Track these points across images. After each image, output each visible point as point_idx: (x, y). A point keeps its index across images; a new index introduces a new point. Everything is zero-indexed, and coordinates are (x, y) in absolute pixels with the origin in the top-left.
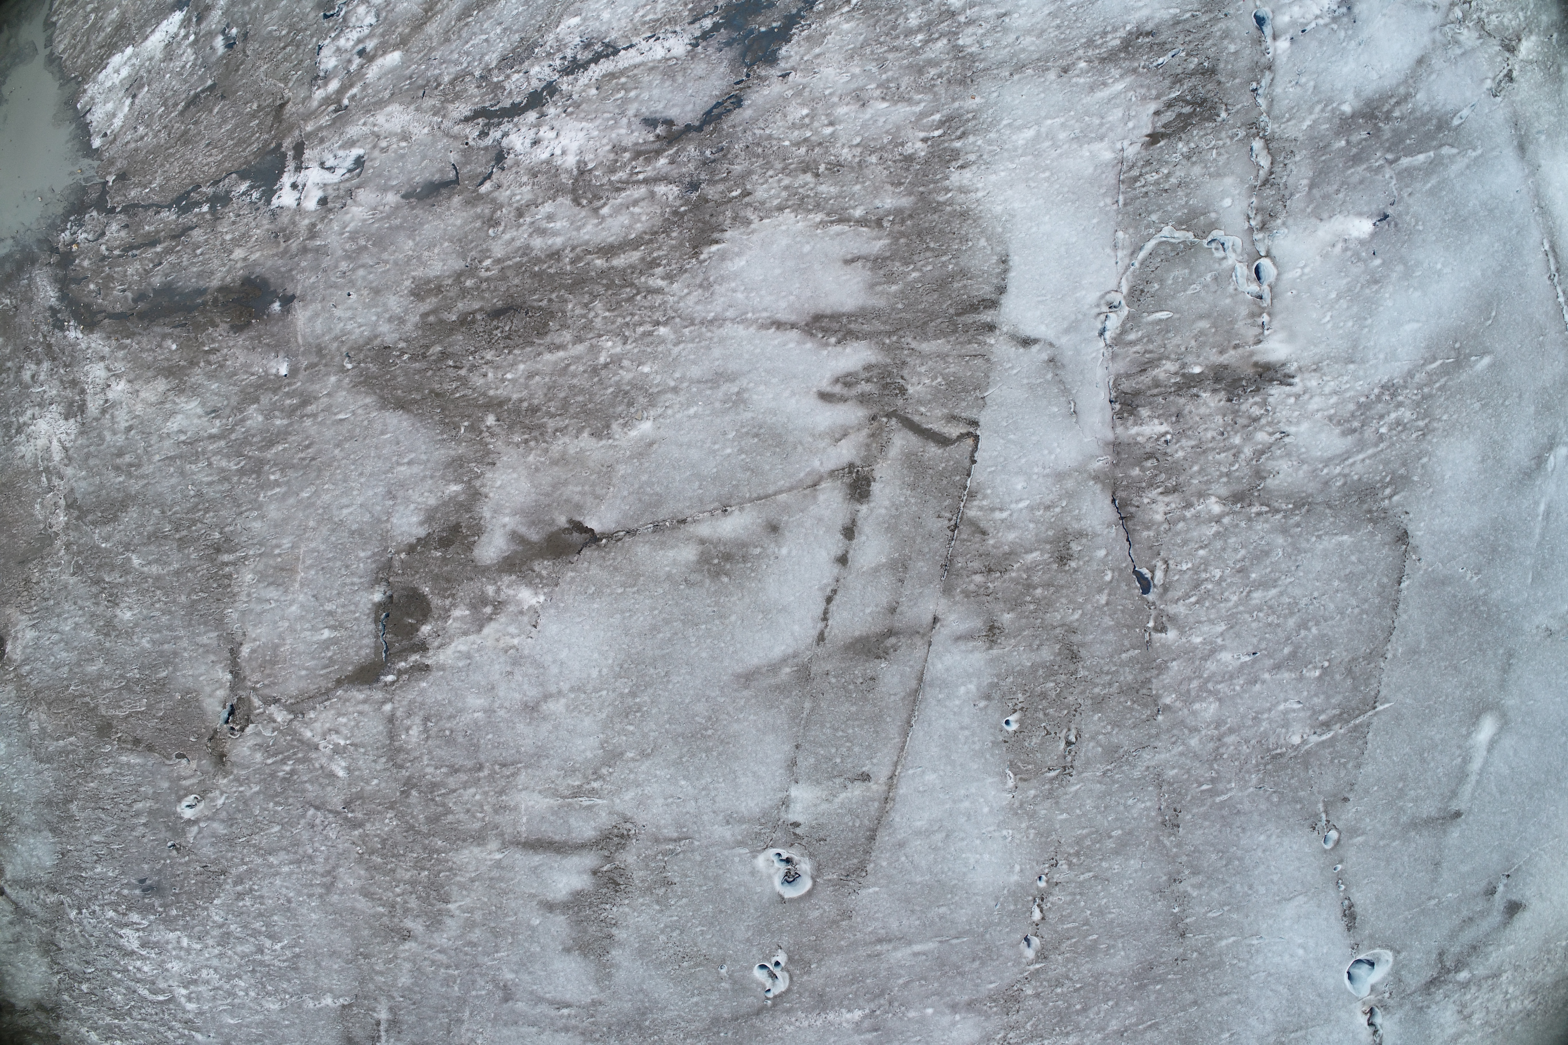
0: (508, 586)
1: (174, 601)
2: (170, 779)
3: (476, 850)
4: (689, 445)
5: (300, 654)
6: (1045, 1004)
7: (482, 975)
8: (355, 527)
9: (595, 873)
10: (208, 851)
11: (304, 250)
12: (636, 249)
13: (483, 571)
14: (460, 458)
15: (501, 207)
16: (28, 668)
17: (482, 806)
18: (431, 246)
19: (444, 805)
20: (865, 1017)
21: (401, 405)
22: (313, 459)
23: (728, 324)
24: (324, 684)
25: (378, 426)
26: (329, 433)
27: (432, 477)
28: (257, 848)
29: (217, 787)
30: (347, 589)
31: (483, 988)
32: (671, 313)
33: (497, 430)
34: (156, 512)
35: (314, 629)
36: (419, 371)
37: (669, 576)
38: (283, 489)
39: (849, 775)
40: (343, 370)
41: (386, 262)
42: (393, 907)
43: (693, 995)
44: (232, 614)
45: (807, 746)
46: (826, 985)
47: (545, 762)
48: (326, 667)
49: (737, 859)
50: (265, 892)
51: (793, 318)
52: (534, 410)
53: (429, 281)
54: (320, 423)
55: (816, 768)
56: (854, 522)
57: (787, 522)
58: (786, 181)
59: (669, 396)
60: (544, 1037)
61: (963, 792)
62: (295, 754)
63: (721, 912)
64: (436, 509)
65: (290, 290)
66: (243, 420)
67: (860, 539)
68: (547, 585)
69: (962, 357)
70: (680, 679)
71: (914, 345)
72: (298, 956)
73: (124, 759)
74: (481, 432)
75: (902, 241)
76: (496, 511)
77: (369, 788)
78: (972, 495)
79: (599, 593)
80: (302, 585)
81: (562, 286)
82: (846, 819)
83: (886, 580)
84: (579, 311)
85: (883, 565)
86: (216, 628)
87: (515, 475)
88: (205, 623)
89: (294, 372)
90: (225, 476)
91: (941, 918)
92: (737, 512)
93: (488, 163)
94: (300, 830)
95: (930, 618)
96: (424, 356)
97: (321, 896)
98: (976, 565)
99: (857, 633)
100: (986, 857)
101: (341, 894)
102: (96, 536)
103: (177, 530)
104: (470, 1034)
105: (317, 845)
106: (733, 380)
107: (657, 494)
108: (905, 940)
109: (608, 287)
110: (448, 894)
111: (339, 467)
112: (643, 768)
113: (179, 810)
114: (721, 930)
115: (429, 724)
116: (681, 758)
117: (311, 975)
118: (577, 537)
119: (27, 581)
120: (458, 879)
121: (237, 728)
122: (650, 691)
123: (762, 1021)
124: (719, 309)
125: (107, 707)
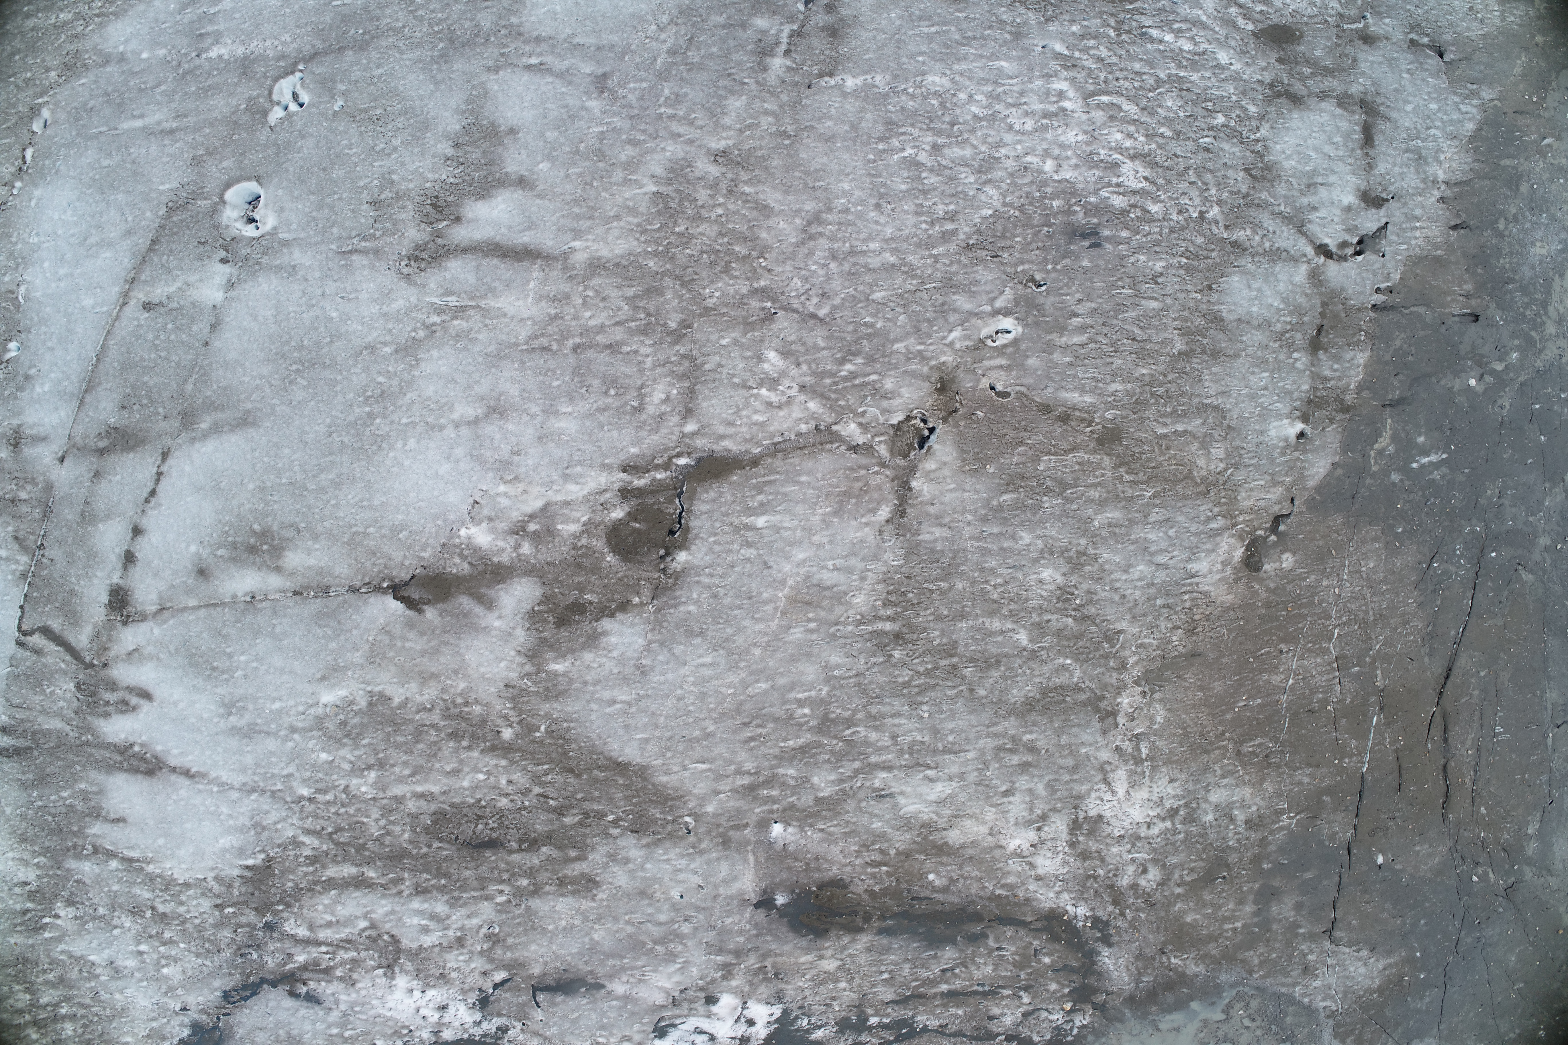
0: (503, 550)
1: (973, 583)
2: (1022, 367)
3: (604, 252)
4: (282, 671)
5: (804, 501)
6: (43, 61)
7: (630, 106)
8: (697, 641)
9: (458, 219)
10: (986, 275)
11: (738, 953)
12: (330, 879)
13: (532, 571)
14: (547, 699)
15: (482, 953)
16: (1213, 526)
17: (584, 303)
18: (569, 929)
19: (636, 308)
20: (207, 50)
21: (620, 767)
22: (745, 724)
23: (237, 784)
24: (777, 462)
25: (652, 748)
26: (721, 750)
27: (586, 683)
28: (911, 272)
29: (956, 352)
30: (719, 571)
31: (631, 91)
32: (296, 808)
33: (499, 721)
34: (982, 692)
35: (777, 529)
36: (593, 799)
37: (316, 538)
38: (792, 695)
39: (162, 310)
40: (697, 817)
41: (628, 922)
42: (730, 192)
43: (380, 77)
44: (892, 558)
45: (197, 345)
46: (236, 85)
47: (492, 349)
48: (770, 483)
49: (294, 226)
50: (912, 220)
51: (173, 777)
52: (455, 735)
53: (574, 893)
54: (732, 763)
55: (193, 320)
56: (125, 568)
57: (189, 577)
58: (182, 909)
59: (300, 725)
60: (569, 31)
61: (62, 284)
62: (836, 383)
63: (324, 170)
64: (584, 647)
65: (761, 914)
66: (841, 781)
67: (120, 550)
68: (455, 546)
69: (29, 708)
70: (317, 428)
71: (68, 729)
72: (881, 139)
73: (1088, 400)
74: (520, 722)
75: (75, 829)
76: (508, 635)
77: (736, 335)
78: (24, 576)
79: (395, 530)
80: (783, 582)
81: (415, 858)
82: (175, 263)
83: (100, 506)
84: (397, 829)
85: (101, 520)
86: (918, 544)
87: (482, 670)
88: (933, 551)
89: (764, 824)
90: (875, 721)
91: (109, 155)
92: (240, 594)
93: (498, 1000)
94: (841, 290)
95: (66, 463)
96: (586, 815)
97: (829, 210)
99: (131, 456)
100: (56, 217)
101: (798, 211)
102: (1078, 673)
103: (954, 667)
104: (663, 36)
105: (822, 272)
106: (233, 728)
107: (320, 626)
108: (148, 132)
109: (363, 846)
110: (655, 203)
111: (710, 711)
112: (375, 334)
113: (1020, 329)
114: (329, 149)
115: (635, 404)
116: (332, 342)
117: (869, 116)
118: (415, 594)
119: (1191, 632)
120: (636, 221)
121: (917, 422)
122: (351, 418)
123: (313, 46)
124: (246, 801)
125: (1100, 466)
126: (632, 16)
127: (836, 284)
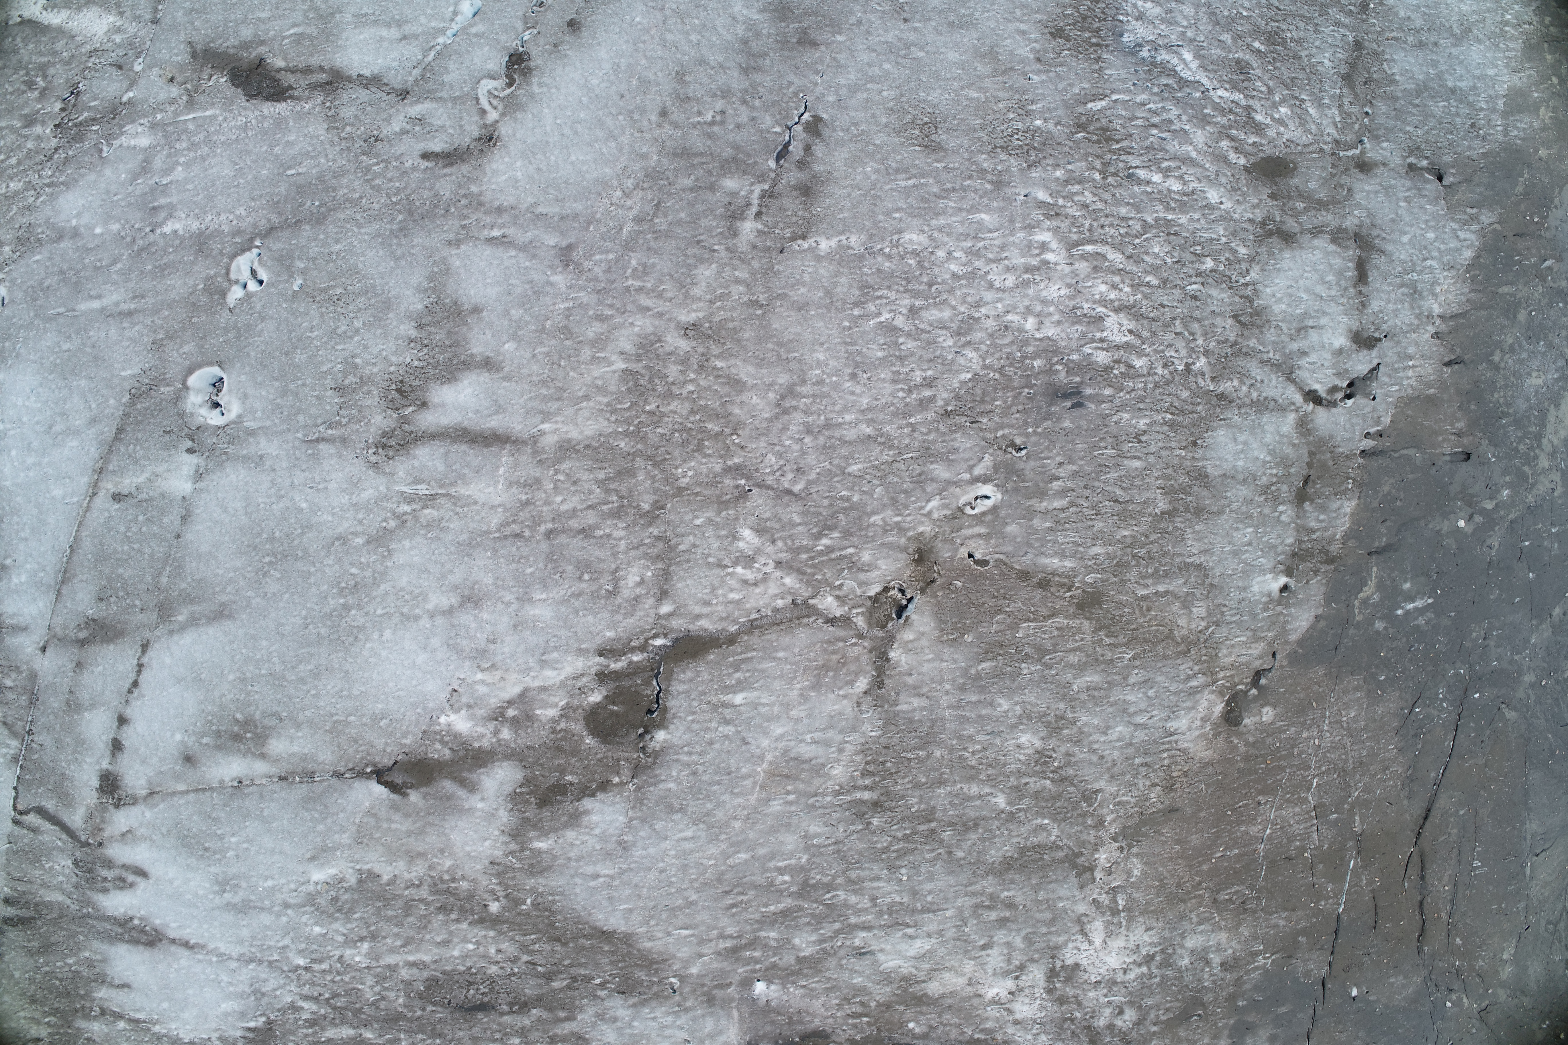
0: (483, 736)
1: (951, 750)
2: (1002, 535)
3: (574, 434)
5: (781, 676)
7: (596, 279)
8: (677, 816)
9: (424, 404)
10: (964, 443)
12: (329, 1040)
13: (513, 755)
14: (532, 874)
16: (1194, 684)
17: (556, 488)
19: (607, 491)
20: (161, 224)
21: (606, 935)
22: (727, 893)
23: (235, 955)
24: (754, 640)
25: (635, 918)
26: (703, 916)
27: (569, 859)
28: (887, 443)
29: (934, 522)
30: (698, 748)
31: (597, 264)
32: (293, 976)
33: (486, 896)
35: (754, 705)
36: (580, 965)
37: (298, 726)
38: (772, 864)
39: (132, 502)
40: (682, 978)
42: (701, 367)
43: (338, 253)
44: (870, 729)
45: (169, 537)
46: (193, 263)
47: (464, 537)
48: (748, 660)
49: (259, 414)
50: (888, 388)
51: (173, 948)
52: (443, 909)
54: (715, 928)
55: (163, 512)
56: (113, 755)
57: (176, 764)
59: (293, 901)
60: (531, 200)
61: (31, 474)
62: (812, 558)
63: (287, 354)
64: (566, 826)
66: (821, 941)
67: (107, 737)
68: (436, 733)
69: (30, 882)
70: (293, 620)
71: (69, 901)
72: (856, 304)
73: (1068, 564)
74: (506, 896)
75: (82, 992)
76: (491, 816)
77: (710, 514)
78: (15, 759)
79: (375, 719)
80: (762, 757)
81: (411, 1020)
82: (141, 453)
83: (84, 695)
84: (392, 995)
85: (86, 709)
86: (896, 714)
87: (467, 848)
88: (911, 721)
89: (747, 983)
90: (855, 886)
91: (69, 338)
92: (227, 779)
94: (816, 464)
95: (48, 653)
96: (574, 979)
97: (804, 382)
98: (11, 696)
99: (111, 647)
100: (20, 403)
101: (771, 385)
102: (1055, 833)
103: (933, 831)
104: (629, 202)
105: (796, 447)
106: (228, 904)
107: (307, 810)
108: (106, 314)
109: (360, 1011)
110: (624, 381)
111: (692, 881)
112: (346, 525)
113: (999, 496)
114: (290, 332)
115: (610, 588)
116: (303, 533)
117: (843, 280)
118: (398, 778)
119: (1169, 789)
120: (606, 400)
121: (895, 593)
122: (326, 610)
123: (269, 220)
124: (244, 970)
125: (1079, 630)
126: (597, 181)
127: (811, 459)
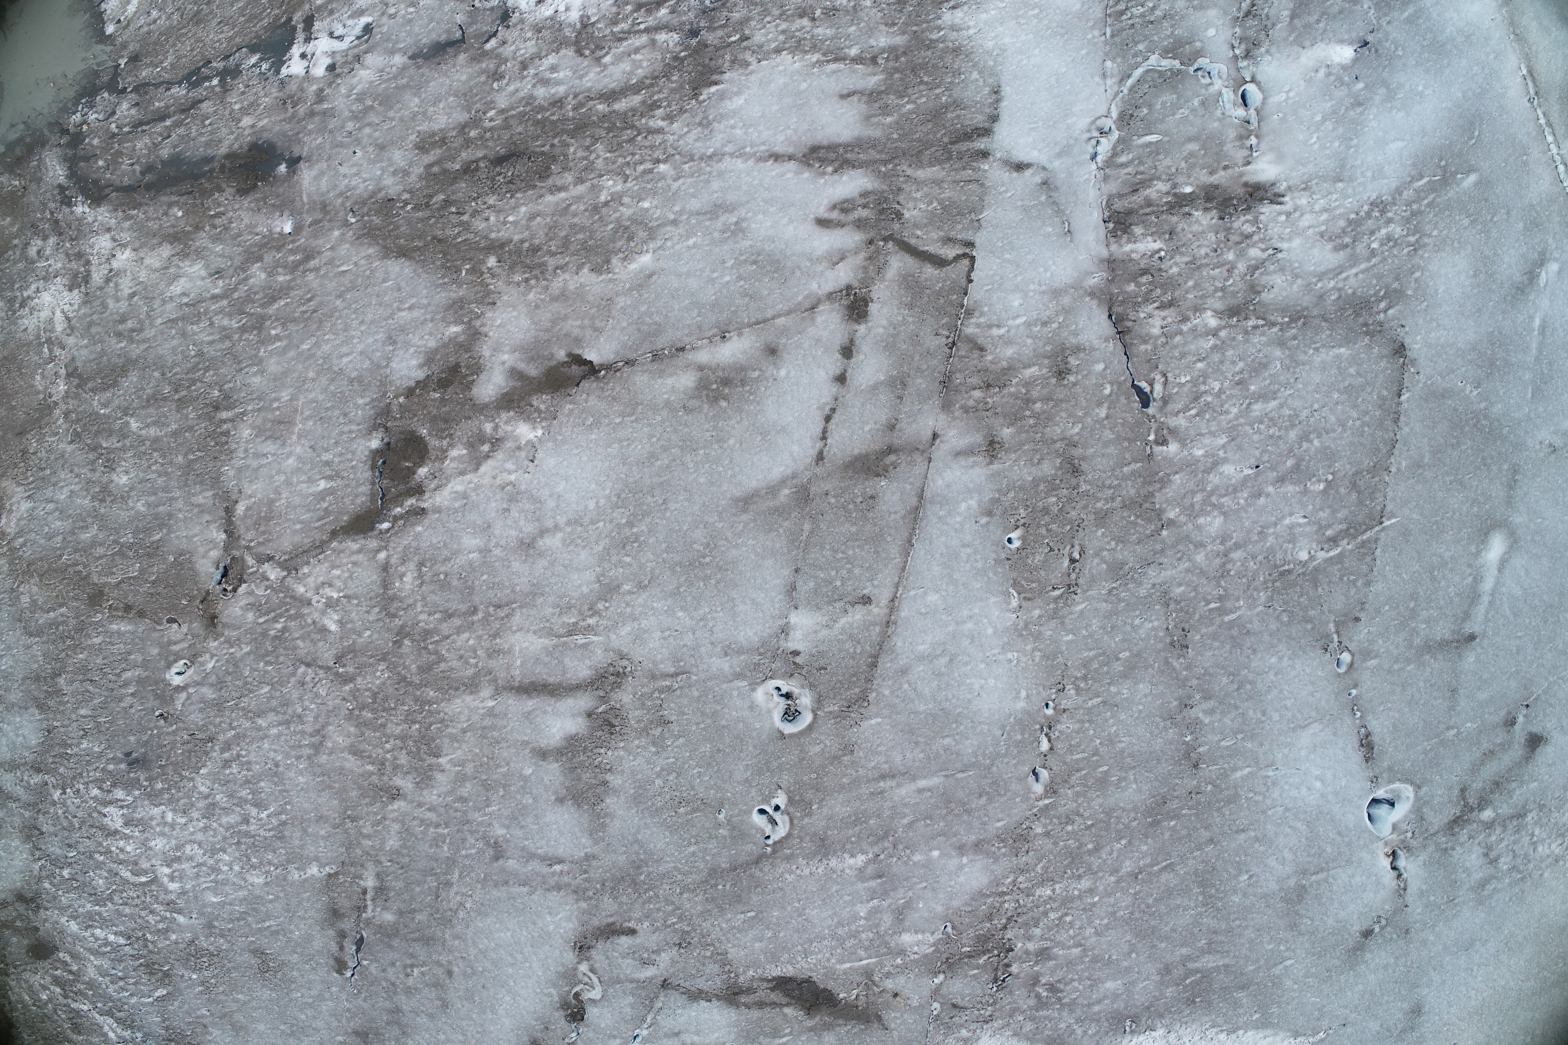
0: (506, 423)
1: (171, 462)
2: (159, 645)
3: (468, 699)
4: (688, 274)
5: (295, 508)
6: (1055, 844)
7: (472, 832)
8: (354, 374)
9: (589, 715)
10: (196, 718)
11: (312, 114)
12: (637, 93)
13: (481, 409)
14: (461, 299)
15: (506, 61)
16: (21, 540)
17: (475, 651)
18: (436, 103)
19: (436, 653)
20: (869, 862)
21: (403, 253)
22: (315, 311)
23: (727, 158)
24: (318, 536)
25: (380, 275)
26: (331, 285)
27: (432, 320)
28: (246, 711)
29: (208, 651)
30: (345, 437)
31: (473, 846)
32: (671, 151)
33: (499, 271)
34: (156, 374)
35: (311, 481)
36: (422, 220)
37: (667, 404)
38: (284, 343)
39: (850, 598)
40: (346, 224)
41: (392, 119)
42: (383, 764)
43: (690, 844)
44: (229, 472)
45: (807, 569)
46: (828, 828)
47: (540, 600)
48: (321, 519)
49: (735, 693)
50: (252, 757)
51: (791, 150)
52: (535, 250)
53: (434, 134)
54: (323, 276)
55: (816, 592)
56: (852, 341)
57: (785, 345)
58: (784, 26)
59: (669, 228)
60: (535, 898)
61: (966, 613)
62: (287, 611)
63: (719, 751)
64: (436, 351)
65: (296, 152)
66: (246, 279)
67: (858, 358)
68: (545, 419)
69: (957, 182)
70: (678, 506)
71: (909, 172)
72: (284, 823)
73: (114, 627)
74: (482, 274)
75: (897, 76)
76: (495, 349)
77: (361, 640)
78: (969, 313)
79: (597, 424)
80: (300, 437)
81: (564, 131)
82: (847, 646)
83: (885, 397)
84: (580, 154)
85: (882, 383)
86: (212, 487)
87: (515, 314)
88: (201, 483)
89: (298, 229)
90: (226, 334)
91: (946, 749)
92: (735, 338)
93: (493, 22)
94: (291, 690)
95: (929, 434)
96: (427, 205)
97: (309, 757)
98: (974, 380)
99: (856, 452)
100: (992, 682)
101: (331, 754)
102: (95, 403)
103: (176, 391)
104: (458, 898)
105: (306, 703)
106: (732, 211)
107: (656, 324)
108: (909, 775)
109: (609, 130)
110: (438, 748)
111: (340, 317)
112: (640, 600)
113: (168, 677)
114: (719, 771)
115: (424, 569)
116: (678, 588)
117: (297, 842)
118: (575, 370)
119: (25, 452)
120: (450, 730)
121: (230, 588)
122: (648, 520)
123: (761, 870)
124: (718, 145)
125: (100, 575)
126: (486, 915)
127: (295, 695)
